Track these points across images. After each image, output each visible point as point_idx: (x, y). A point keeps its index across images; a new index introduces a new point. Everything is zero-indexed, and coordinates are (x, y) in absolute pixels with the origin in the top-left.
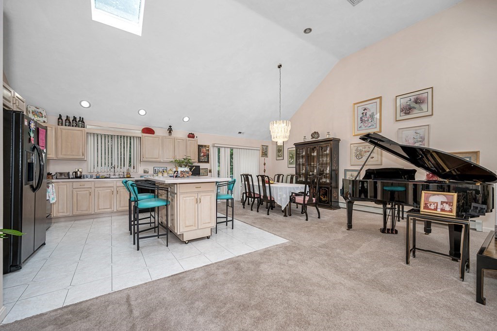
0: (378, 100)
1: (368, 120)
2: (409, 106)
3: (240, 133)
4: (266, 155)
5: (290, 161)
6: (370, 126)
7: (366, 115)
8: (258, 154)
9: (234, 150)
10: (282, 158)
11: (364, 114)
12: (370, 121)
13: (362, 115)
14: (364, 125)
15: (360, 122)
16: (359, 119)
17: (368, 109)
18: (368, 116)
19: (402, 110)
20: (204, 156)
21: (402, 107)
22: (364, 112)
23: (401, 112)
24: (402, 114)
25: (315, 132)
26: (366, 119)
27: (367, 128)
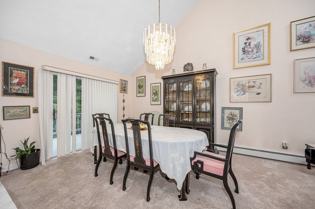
0: (266, 28)
1: (253, 51)
2: (308, 33)
3: (92, 58)
4: (125, 90)
5: (153, 98)
6: (256, 58)
7: (250, 45)
8: (116, 88)
9: (84, 82)
10: (143, 95)
11: (247, 44)
12: (255, 51)
13: (244, 45)
14: (247, 57)
15: (242, 53)
16: (241, 50)
17: (253, 38)
18: (252, 46)
19: (299, 38)
20: (19, 84)
21: (299, 34)
22: (247, 41)
23: (297, 40)
24: (299, 42)
25: (189, 64)
26: (250, 50)
27: (251, 59)
